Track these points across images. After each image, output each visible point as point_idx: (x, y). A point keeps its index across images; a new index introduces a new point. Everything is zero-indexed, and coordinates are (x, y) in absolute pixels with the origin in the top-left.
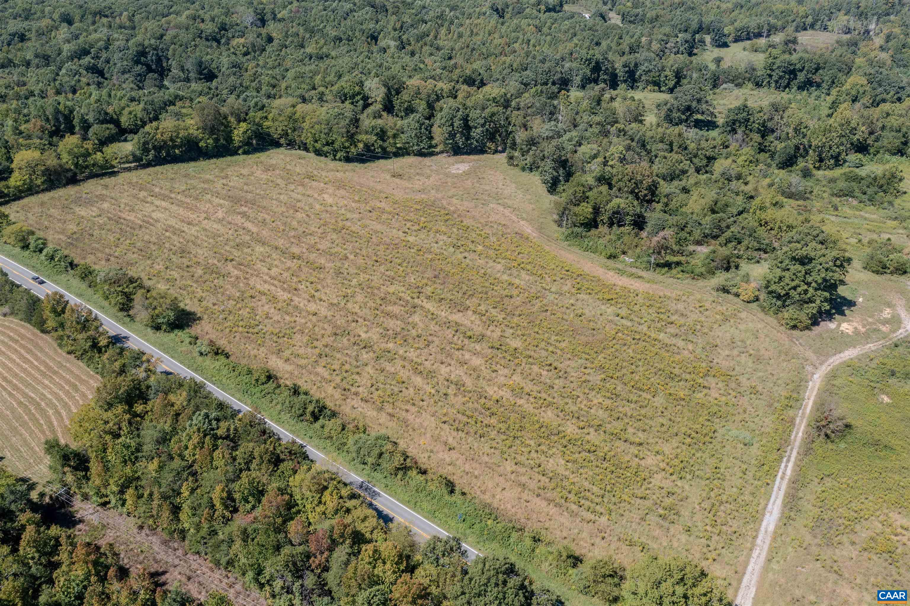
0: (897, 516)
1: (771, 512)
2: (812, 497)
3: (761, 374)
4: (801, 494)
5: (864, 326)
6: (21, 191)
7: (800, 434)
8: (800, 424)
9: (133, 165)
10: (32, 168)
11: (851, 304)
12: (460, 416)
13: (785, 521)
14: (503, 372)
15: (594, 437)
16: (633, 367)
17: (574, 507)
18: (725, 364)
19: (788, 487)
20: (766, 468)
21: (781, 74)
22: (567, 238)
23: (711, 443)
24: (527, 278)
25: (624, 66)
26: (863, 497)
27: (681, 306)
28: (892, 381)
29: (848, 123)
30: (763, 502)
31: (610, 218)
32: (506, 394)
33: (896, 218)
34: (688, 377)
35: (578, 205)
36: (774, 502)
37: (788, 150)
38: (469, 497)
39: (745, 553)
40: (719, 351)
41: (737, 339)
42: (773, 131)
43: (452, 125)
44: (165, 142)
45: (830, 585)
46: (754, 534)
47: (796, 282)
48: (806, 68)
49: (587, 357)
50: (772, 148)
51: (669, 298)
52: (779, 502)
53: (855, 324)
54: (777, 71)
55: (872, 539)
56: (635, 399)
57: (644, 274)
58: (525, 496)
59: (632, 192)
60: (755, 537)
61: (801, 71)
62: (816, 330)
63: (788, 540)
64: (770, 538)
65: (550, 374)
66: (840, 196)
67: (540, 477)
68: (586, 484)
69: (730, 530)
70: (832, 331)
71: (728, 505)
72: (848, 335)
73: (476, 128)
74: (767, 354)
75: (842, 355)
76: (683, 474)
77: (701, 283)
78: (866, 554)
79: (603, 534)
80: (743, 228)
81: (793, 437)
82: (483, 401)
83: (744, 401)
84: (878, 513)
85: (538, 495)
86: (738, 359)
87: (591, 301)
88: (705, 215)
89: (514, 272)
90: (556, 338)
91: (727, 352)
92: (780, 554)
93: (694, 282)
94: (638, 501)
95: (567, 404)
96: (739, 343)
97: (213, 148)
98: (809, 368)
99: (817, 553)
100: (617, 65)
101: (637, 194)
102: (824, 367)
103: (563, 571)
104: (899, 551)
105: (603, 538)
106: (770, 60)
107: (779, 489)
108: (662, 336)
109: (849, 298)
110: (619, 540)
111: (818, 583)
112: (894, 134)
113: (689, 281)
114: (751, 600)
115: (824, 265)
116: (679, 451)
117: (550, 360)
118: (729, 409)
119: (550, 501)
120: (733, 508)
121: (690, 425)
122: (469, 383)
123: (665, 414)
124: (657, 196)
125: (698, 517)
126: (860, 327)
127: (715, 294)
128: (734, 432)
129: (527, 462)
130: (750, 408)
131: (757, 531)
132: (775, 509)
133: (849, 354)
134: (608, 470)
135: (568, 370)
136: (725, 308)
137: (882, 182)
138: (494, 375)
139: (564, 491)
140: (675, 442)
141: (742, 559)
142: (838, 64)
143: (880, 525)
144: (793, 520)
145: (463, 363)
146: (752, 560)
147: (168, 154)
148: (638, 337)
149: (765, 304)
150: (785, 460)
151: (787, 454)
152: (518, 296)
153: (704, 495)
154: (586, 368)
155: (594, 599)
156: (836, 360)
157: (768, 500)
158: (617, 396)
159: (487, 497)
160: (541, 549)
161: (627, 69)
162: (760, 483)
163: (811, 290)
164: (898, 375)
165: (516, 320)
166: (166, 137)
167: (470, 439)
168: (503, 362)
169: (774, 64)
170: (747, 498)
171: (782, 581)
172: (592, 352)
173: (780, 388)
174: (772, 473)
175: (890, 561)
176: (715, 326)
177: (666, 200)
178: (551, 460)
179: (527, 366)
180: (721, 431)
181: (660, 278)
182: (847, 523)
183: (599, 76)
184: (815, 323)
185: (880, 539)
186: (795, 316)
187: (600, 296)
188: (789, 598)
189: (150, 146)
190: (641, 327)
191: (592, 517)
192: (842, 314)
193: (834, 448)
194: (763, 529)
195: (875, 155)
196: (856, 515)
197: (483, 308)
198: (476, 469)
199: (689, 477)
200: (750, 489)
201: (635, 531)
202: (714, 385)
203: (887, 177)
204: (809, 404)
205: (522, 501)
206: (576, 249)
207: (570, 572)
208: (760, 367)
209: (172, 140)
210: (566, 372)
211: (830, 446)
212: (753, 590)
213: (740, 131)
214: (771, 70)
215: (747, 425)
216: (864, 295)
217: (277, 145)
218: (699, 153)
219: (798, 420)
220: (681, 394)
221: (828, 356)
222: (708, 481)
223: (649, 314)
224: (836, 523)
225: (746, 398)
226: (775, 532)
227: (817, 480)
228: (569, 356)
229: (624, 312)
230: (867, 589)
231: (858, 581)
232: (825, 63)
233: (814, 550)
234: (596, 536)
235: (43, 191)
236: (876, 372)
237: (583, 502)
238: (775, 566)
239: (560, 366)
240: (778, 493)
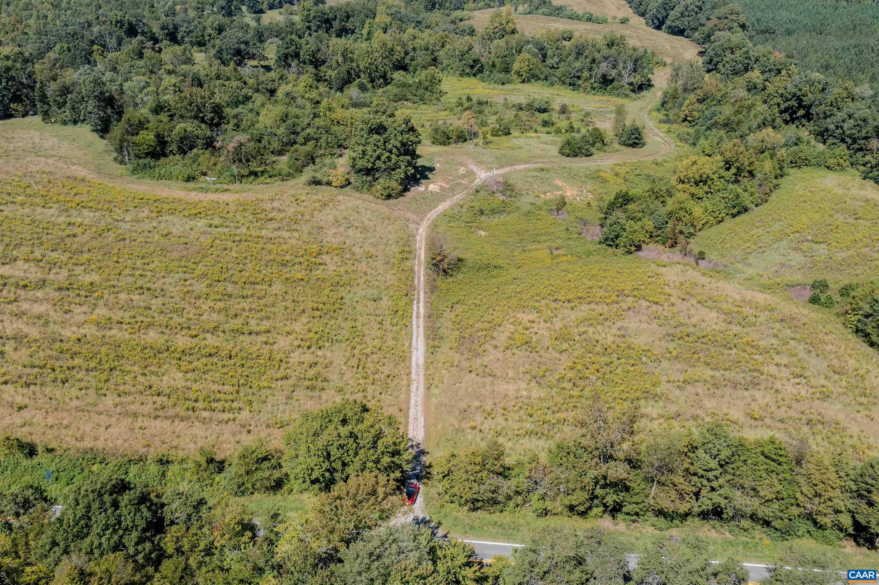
0: (524, 316)
1: (417, 349)
2: (449, 324)
3: (372, 240)
4: (438, 325)
5: (447, 183)
7: (422, 278)
8: (419, 271)
11: (431, 169)
12: (28, 370)
13: (431, 350)
14: (78, 310)
15: (211, 340)
16: (241, 266)
17: (206, 414)
18: (335, 242)
19: (425, 322)
20: (400, 313)
21: (318, 23)
22: (134, 171)
23: (341, 309)
24: (92, 215)
25: (163, 28)
26: (491, 310)
27: (276, 204)
28: (483, 218)
29: (385, 44)
30: (407, 344)
31: (179, 148)
32: (90, 331)
33: (446, 110)
34: (301, 260)
35: (137, 134)
36: (417, 339)
37: (341, 75)
38: (59, 452)
39: (403, 391)
40: (326, 231)
41: (340, 218)
42: (324, 62)
45: (488, 387)
46: (408, 371)
47: (379, 151)
48: (338, 17)
49: (185, 269)
50: (327, 77)
51: (262, 200)
52: (421, 337)
53: (440, 183)
54: (314, 21)
55: (510, 338)
56: (250, 293)
57: (231, 187)
58: (139, 424)
59: (196, 117)
60: (409, 374)
61: (335, 19)
62: (409, 195)
63: (440, 365)
64: (422, 370)
65: (143, 297)
66: (396, 102)
67: (155, 398)
68: (215, 387)
69: (383, 376)
70: (422, 192)
71: (374, 356)
72: (437, 193)
74: (371, 224)
75: (437, 209)
76: (321, 343)
77: (292, 182)
78: (509, 352)
79: (248, 428)
80: (318, 128)
81: (416, 282)
82: (58, 345)
83: (363, 266)
84: (507, 318)
85: (156, 417)
86: (346, 233)
87: (175, 220)
88: (278, 127)
89: (74, 212)
90: (143, 261)
91: (334, 231)
92: (436, 380)
93: (285, 183)
94: (280, 383)
95: (171, 318)
96: (343, 221)
98: (412, 226)
99: (468, 366)
100: (154, 30)
101: (202, 118)
102: (425, 222)
103: (208, 482)
104: (534, 339)
105: (249, 432)
106: (305, 13)
107: (418, 327)
108: (264, 232)
109: (428, 166)
110: (268, 426)
111: (477, 389)
112: (424, 52)
113: (279, 182)
114: (422, 429)
115: (398, 129)
116: (311, 325)
117: (140, 283)
118: (349, 275)
119: (173, 418)
120: (381, 356)
121: (315, 299)
122: (34, 333)
123: (287, 298)
124: (225, 118)
125: (348, 375)
126: (444, 185)
127: (308, 188)
128: (361, 293)
129: (133, 390)
130: (369, 271)
131: (409, 367)
132: (420, 344)
133: (442, 207)
134: (237, 365)
135: (165, 287)
136: (321, 196)
137: (427, 84)
138: (68, 316)
139: (188, 403)
140: (304, 319)
141: (402, 397)
142: (365, 11)
143: (512, 326)
144: (439, 347)
145: (19, 315)
146: (413, 395)
148: (238, 238)
149: (357, 184)
150: (415, 302)
151: (416, 296)
152: (83, 233)
153: (347, 354)
154: (186, 280)
155: (254, 497)
156: (433, 214)
157: (411, 339)
158: (230, 296)
159: (86, 443)
160: (173, 469)
161: (166, 31)
162: (398, 327)
163: (393, 156)
164: (486, 212)
165: (86, 256)
167: (47, 390)
168: (77, 300)
169: (309, 15)
170: (391, 343)
171: (446, 401)
172: (190, 264)
173: (393, 247)
174: (407, 316)
175: (530, 349)
176: (316, 213)
177: (235, 121)
178: (165, 378)
179: (113, 296)
180: (348, 296)
181: (248, 186)
182: (485, 333)
184: (406, 189)
185: (516, 336)
186: (387, 185)
187: (186, 213)
188: (457, 412)
190: (239, 230)
191: (231, 416)
192: (426, 178)
193: (455, 280)
194: (414, 364)
195: (414, 72)
196: (490, 325)
197: (37, 255)
198: (63, 419)
199: (327, 344)
200: (390, 335)
201: (284, 412)
202: (329, 261)
203: (429, 79)
204: (422, 254)
205: (137, 430)
206: (149, 181)
207: (217, 479)
208: (369, 235)
210: (162, 290)
211: (450, 279)
212: (422, 419)
213: (293, 64)
214: (308, 22)
215: (371, 284)
216: (439, 161)
218: (260, 87)
219: (416, 268)
220: (299, 275)
221: (425, 213)
222: (348, 342)
223: (244, 217)
224: (476, 337)
225: (364, 263)
226: (426, 363)
227: (448, 310)
228: (162, 274)
229: (217, 221)
230: (520, 379)
231: (511, 375)
232: (353, 11)
233: (465, 364)
234: (241, 433)
236: (468, 214)
237: (214, 405)
238: (435, 391)
239: (152, 286)
240: (418, 331)
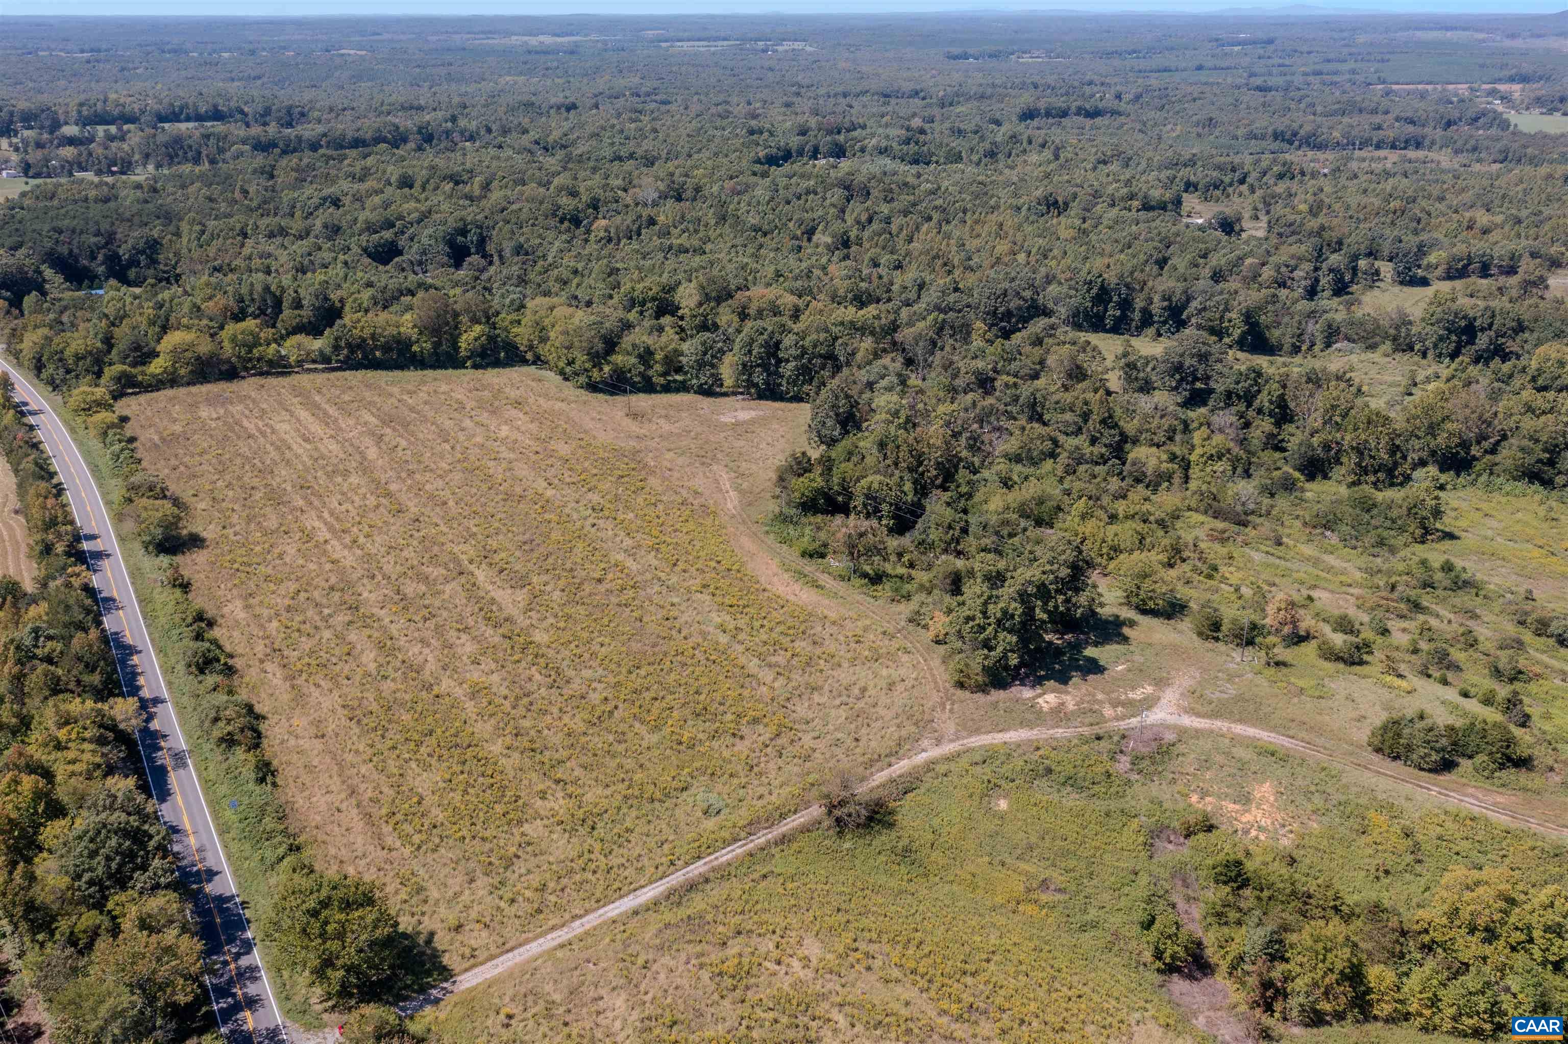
1: (638, 897)
5: (1079, 703)
6: (161, 381)
7: (803, 819)
9: (321, 366)
10: (176, 353)
11: (1097, 671)
18: (800, 715)
19: (700, 874)
23: (662, 802)
25: (1162, 299)
32: (460, 691)
35: (800, 475)
36: (658, 887)
40: (815, 695)
42: (1299, 418)
43: (750, 352)
44: (364, 340)
49: (615, 668)
53: (1069, 698)
56: (621, 730)
62: (996, 695)
64: (595, 924)
66: (1314, 527)
67: (385, 788)
68: (435, 809)
69: (553, 901)
70: (1024, 702)
72: (1039, 711)
73: (787, 361)
74: (879, 713)
86: (832, 710)
90: (602, 640)
91: (823, 699)
93: (890, 605)
95: (524, 717)
97: (430, 355)
98: (926, 743)
100: (1156, 297)
102: (951, 746)
106: (1433, 309)
109: (1103, 662)
110: (396, 876)
120: (592, 879)
124: (955, 481)
126: (1071, 704)
128: (707, 796)
132: (649, 894)
133: (1012, 736)
135: (574, 680)
141: (528, 935)
144: (657, 912)
146: (540, 941)
147: (365, 357)
148: (714, 657)
150: (740, 843)
153: (573, 856)
154: (600, 682)
157: (652, 882)
164: (1054, 776)
165: (574, 609)
166: (367, 333)
172: (627, 665)
176: (846, 664)
180: (692, 791)
181: (849, 592)
183: (1106, 310)
184: (1001, 685)
187: (724, 599)
189: (343, 344)
190: (737, 647)
193: (831, 845)
194: (601, 911)
197: (547, 588)
200: (642, 863)
201: (431, 872)
208: (851, 726)
209: (373, 336)
210: (567, 682)
211: (828, 841)
212: (499, 970)
213: (1231, 411)
215: (739, 791)
216: (1135, 662)
217: (524, 362)
220: (687, 736)
221: (976, 733)
222: (599, 843)
228: (592, 664)
235: (188, 384)
236: (1023, 766)
237: (406, 826)
240: (676, 878)
